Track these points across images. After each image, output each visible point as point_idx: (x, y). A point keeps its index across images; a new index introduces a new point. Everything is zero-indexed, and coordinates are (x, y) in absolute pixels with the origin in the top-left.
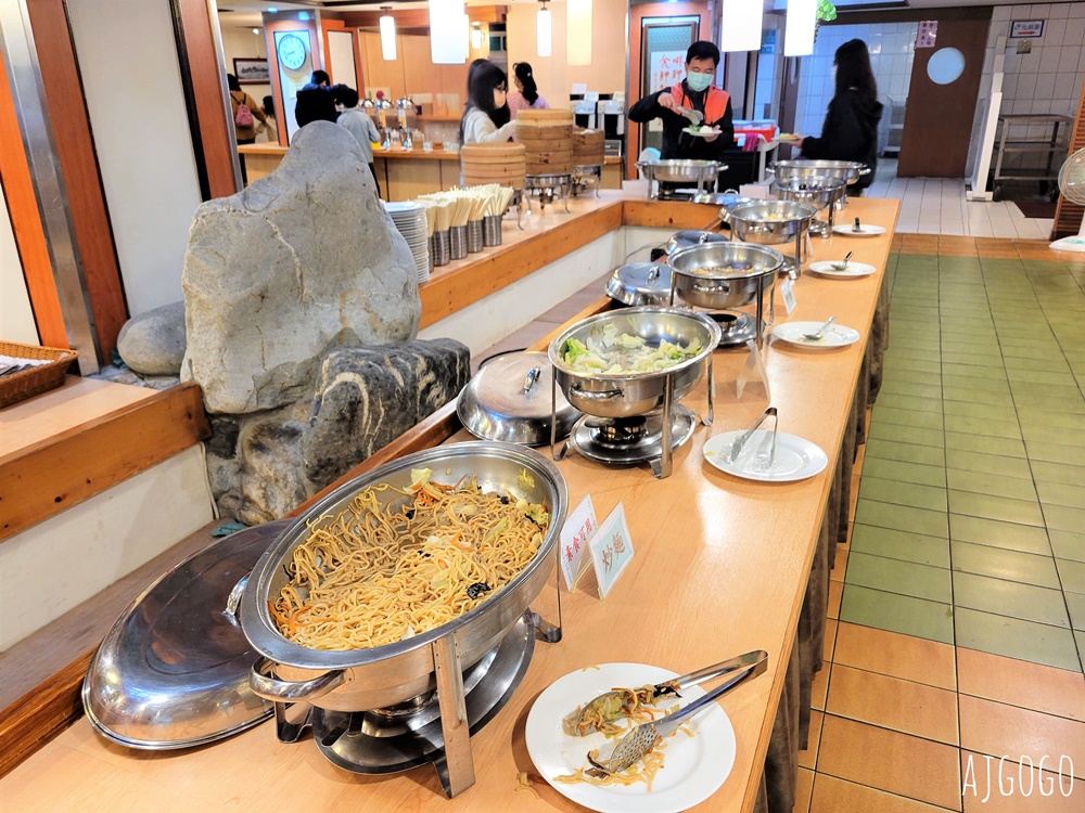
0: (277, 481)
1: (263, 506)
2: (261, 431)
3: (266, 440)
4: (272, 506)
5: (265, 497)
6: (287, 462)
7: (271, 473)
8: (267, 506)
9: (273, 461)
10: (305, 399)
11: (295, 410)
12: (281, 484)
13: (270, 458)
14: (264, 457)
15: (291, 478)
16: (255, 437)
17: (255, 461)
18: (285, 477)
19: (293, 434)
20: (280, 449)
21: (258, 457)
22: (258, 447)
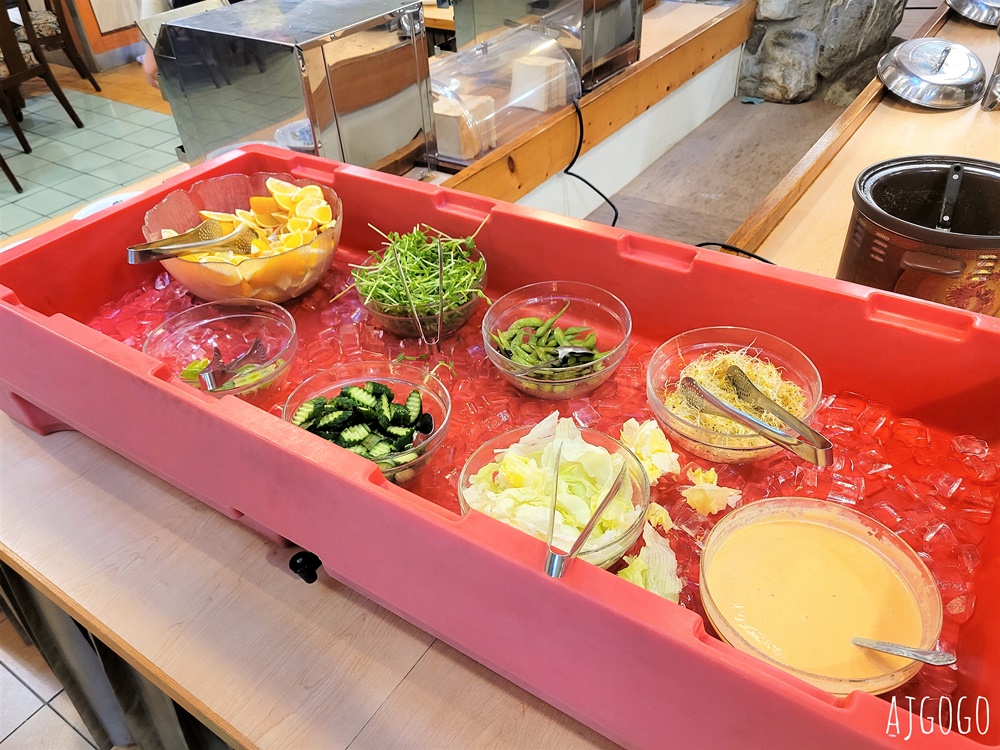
0: (794, 65)
1: (780, 82)
2: (779, 34)
3: (784, 40)
4: (788, 82)
5: (784, 77)
6: (801, 53)
7: (791, 61)
8: (784, 82)
9: (792, 53)
10: (809, 13)
11: (803, 21)
12: (796, 67)
13: (789, 51)
14: (785, 50)
15: (803, 64)
16: (776, 39)
17: (778, 53)
18: (800, 63)
19: (802, 37)
20: (795, 45)
21: (781, 50)
22: (778, 44)
